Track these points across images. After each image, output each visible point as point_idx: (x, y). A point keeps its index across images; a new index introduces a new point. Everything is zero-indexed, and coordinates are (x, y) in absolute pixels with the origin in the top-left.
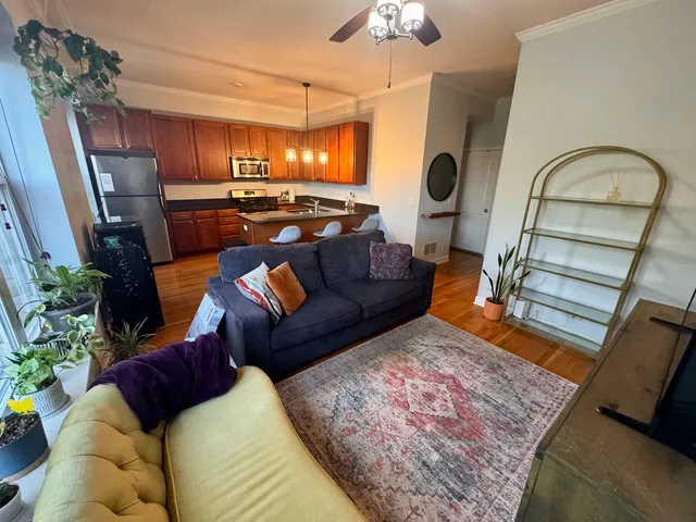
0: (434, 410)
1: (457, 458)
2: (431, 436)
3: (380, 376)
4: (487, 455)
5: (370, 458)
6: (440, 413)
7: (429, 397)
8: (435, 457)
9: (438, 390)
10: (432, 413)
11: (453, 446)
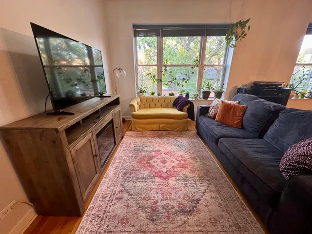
0: (157, 159)
1: (140, 152)
2: (150, 152)
3: (187, 156)
4: (133, 158)
5: (158, 140)
6: (155, 159)
7: (164, 162)
8: (146, 149)
9: (164, 167)
10: (157, 157)
11: (144, 154)
